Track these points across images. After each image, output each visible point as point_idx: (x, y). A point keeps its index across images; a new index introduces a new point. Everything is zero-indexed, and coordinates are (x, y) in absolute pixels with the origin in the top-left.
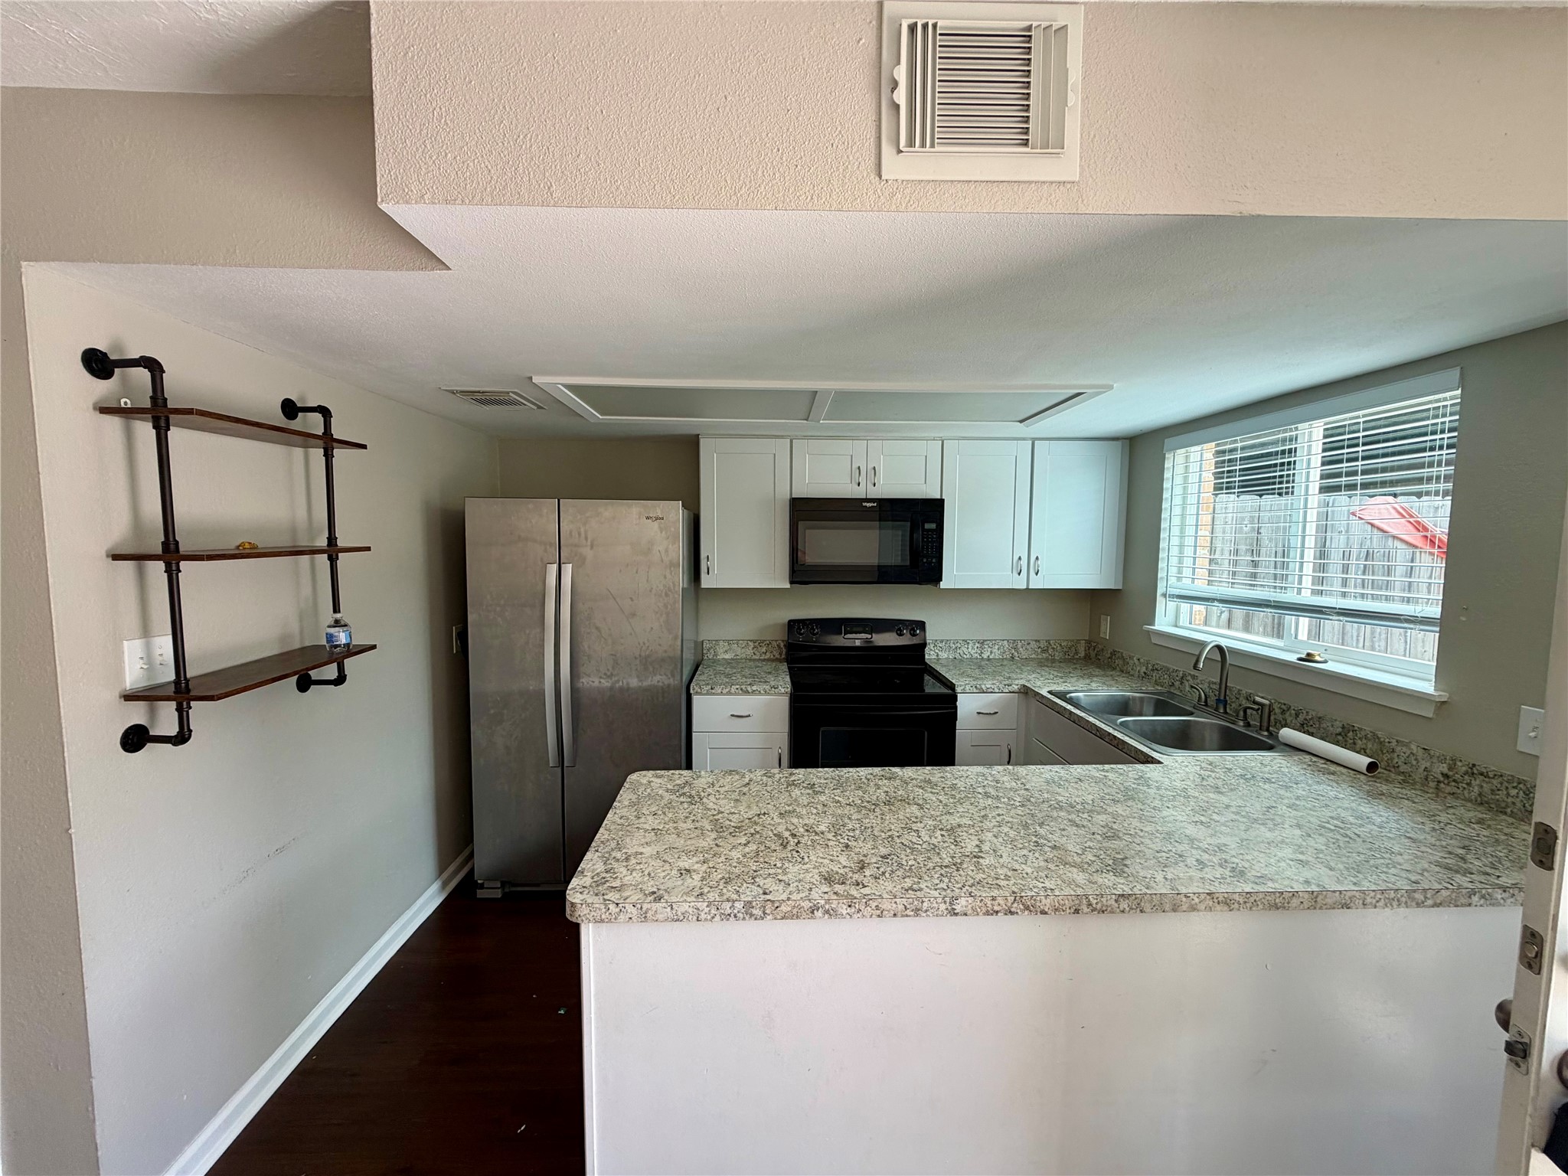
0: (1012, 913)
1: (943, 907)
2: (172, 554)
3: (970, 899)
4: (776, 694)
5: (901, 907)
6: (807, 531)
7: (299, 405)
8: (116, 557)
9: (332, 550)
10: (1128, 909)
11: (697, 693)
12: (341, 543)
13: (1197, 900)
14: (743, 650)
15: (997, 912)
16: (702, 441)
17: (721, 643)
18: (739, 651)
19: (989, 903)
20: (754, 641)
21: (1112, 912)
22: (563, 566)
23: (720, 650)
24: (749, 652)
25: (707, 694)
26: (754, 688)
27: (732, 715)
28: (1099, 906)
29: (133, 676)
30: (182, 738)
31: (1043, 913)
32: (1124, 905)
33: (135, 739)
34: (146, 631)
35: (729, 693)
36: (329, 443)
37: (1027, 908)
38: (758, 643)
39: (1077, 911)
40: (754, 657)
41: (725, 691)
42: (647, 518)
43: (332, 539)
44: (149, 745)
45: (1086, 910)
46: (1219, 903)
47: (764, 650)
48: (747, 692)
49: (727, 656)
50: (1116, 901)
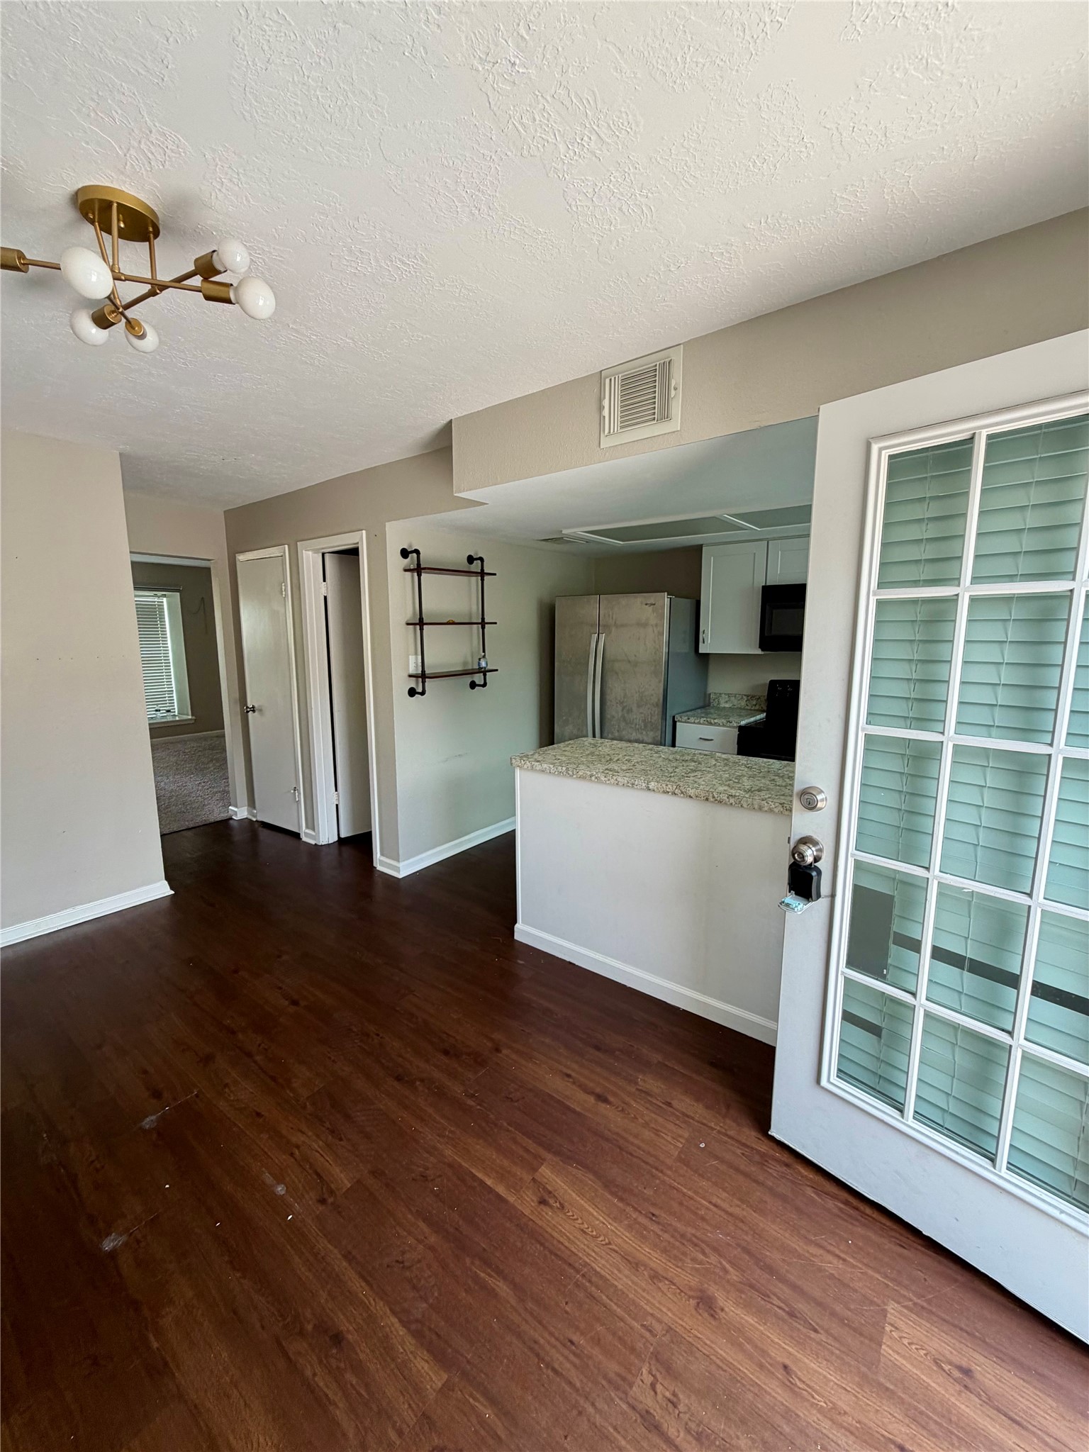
0: (675, 794)
1: (644, 785)
2: (421, 623)
3: (656, 783)
4: (730, 727)
5: (626, 781)
6: (774, 611)
7: (475, 557)
8: (408, 624)
9: (483, 624)
10: (734, 803)
11: (679, 721)
12: (486, 621)
13: (773, 806)
14: (739, 702)
15: (668, 792)
16: (704, 548)
17: (723, 695)
18: (736, 702)
19: (665, 787)
20: (747, 696)
21: (726, 804)
22: (600, 635)
23: (722, 701)
24: (743, 703)
25: (685, 722)
26: (716, 721)
27: (701, 738)
28: (718, 799)
29: (412, 670)
30: (423, 693)
31: (690, 797)
32: (732, 800)
33: (412, 692)
34: (416, 654)
35: (699, 723)
36: (482, 574)
37: (682, 793)
38: (750, 697)
39: (707, 799)
40: (747, 707)
41: (696, 721)
42: (646, 604)
43: (483, 619)
44: (417, 695)
45: (712, 800)
46: (786, 810)
47: (754, 702)
48: (711, 724)
49: (727, 706)
50: (728, 798)
